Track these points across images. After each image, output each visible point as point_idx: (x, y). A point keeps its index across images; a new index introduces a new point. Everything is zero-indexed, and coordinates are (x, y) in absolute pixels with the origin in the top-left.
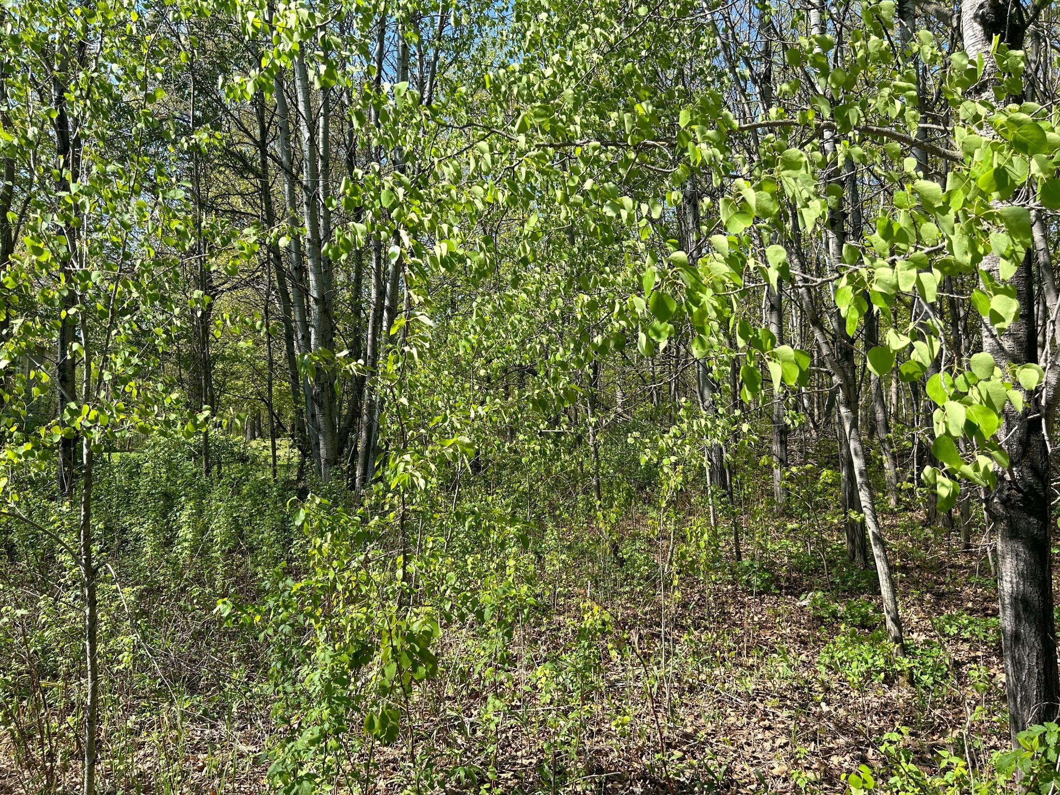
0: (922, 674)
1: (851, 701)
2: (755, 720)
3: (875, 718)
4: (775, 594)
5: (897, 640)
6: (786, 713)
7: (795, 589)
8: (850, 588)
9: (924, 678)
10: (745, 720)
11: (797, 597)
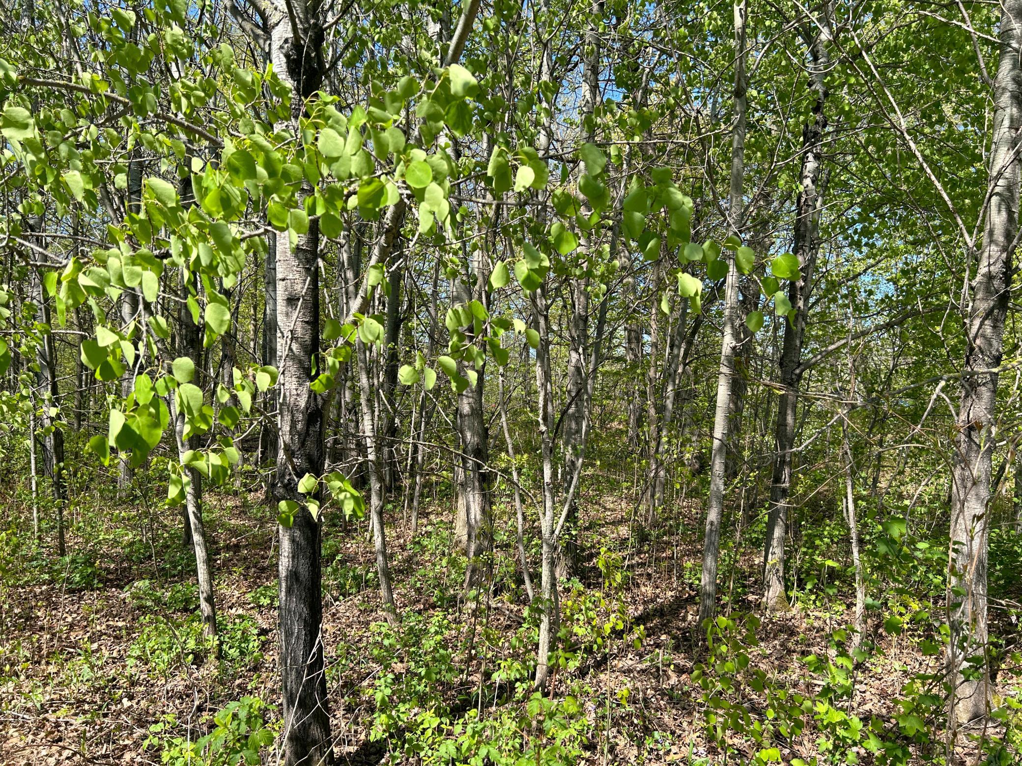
0: (230, 648)
1: (157, 690)
2: (43, 734)
3: (177, 702)
4: (98, 589)
5: (211, 619)
6: (81, 719)
7: (121, 579)
8: (181, 572)
9: (231, 651)
10: (31, 737)
11: (122, 588)
